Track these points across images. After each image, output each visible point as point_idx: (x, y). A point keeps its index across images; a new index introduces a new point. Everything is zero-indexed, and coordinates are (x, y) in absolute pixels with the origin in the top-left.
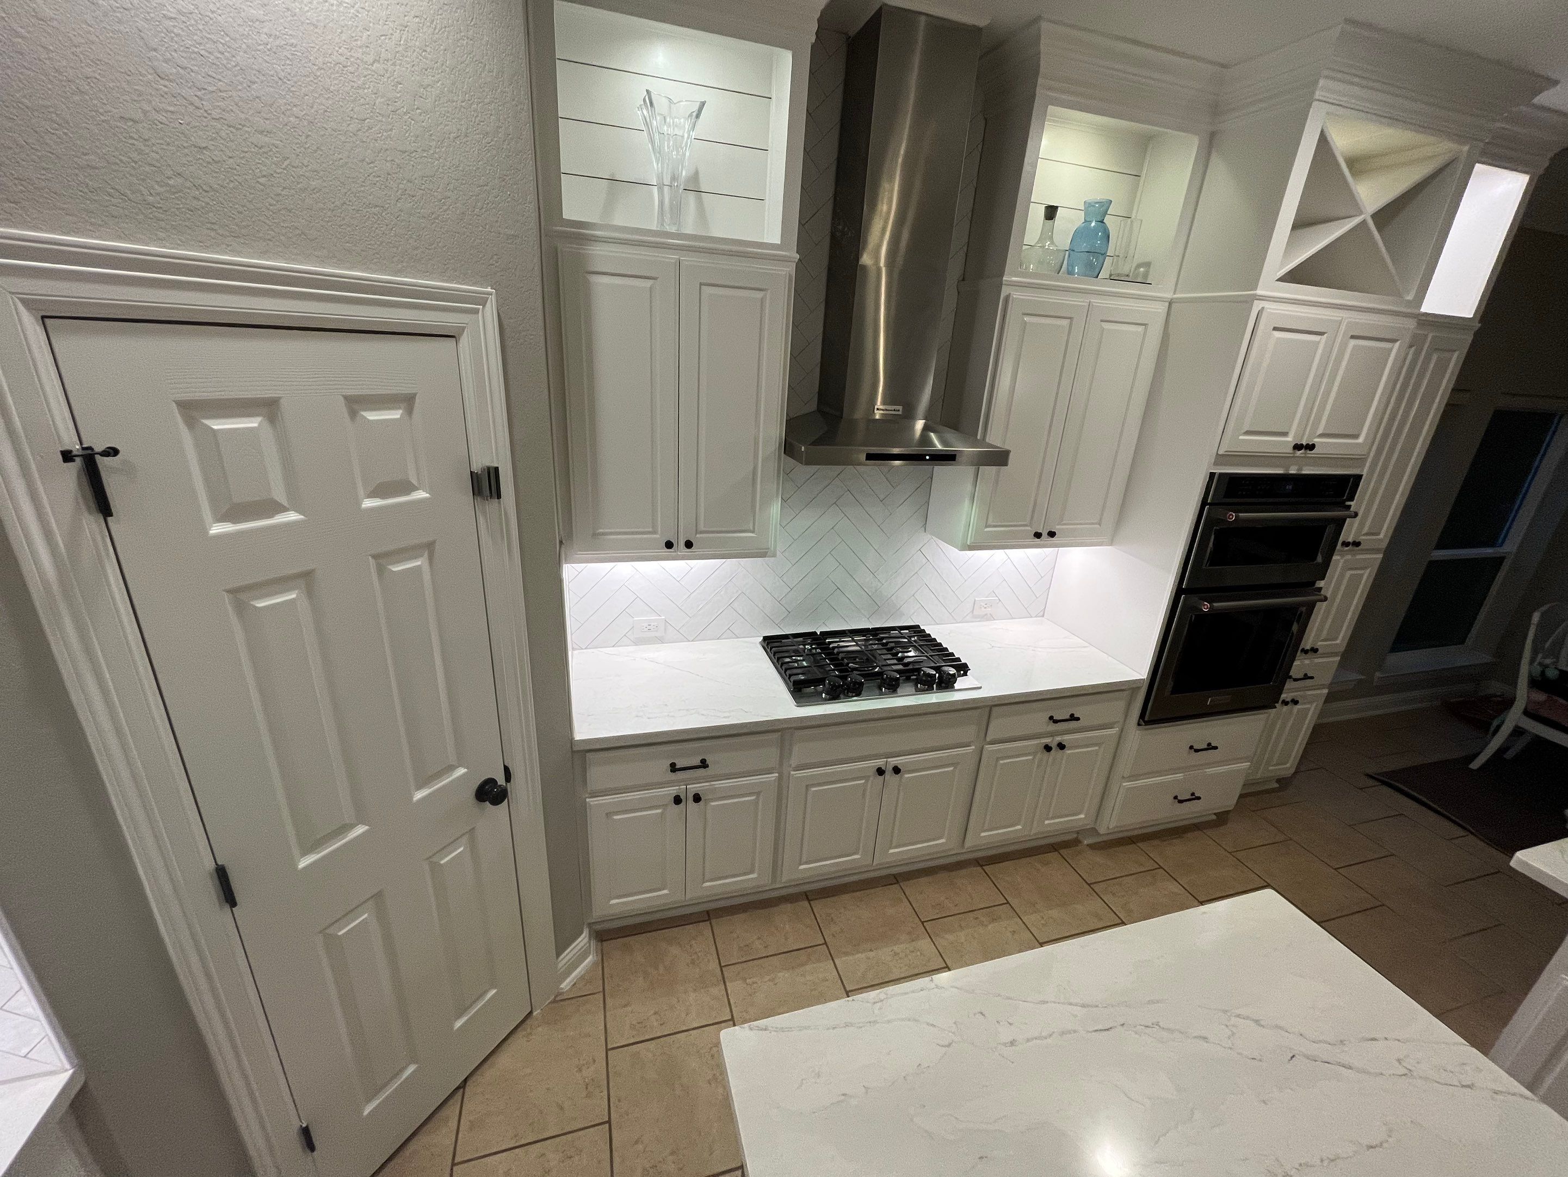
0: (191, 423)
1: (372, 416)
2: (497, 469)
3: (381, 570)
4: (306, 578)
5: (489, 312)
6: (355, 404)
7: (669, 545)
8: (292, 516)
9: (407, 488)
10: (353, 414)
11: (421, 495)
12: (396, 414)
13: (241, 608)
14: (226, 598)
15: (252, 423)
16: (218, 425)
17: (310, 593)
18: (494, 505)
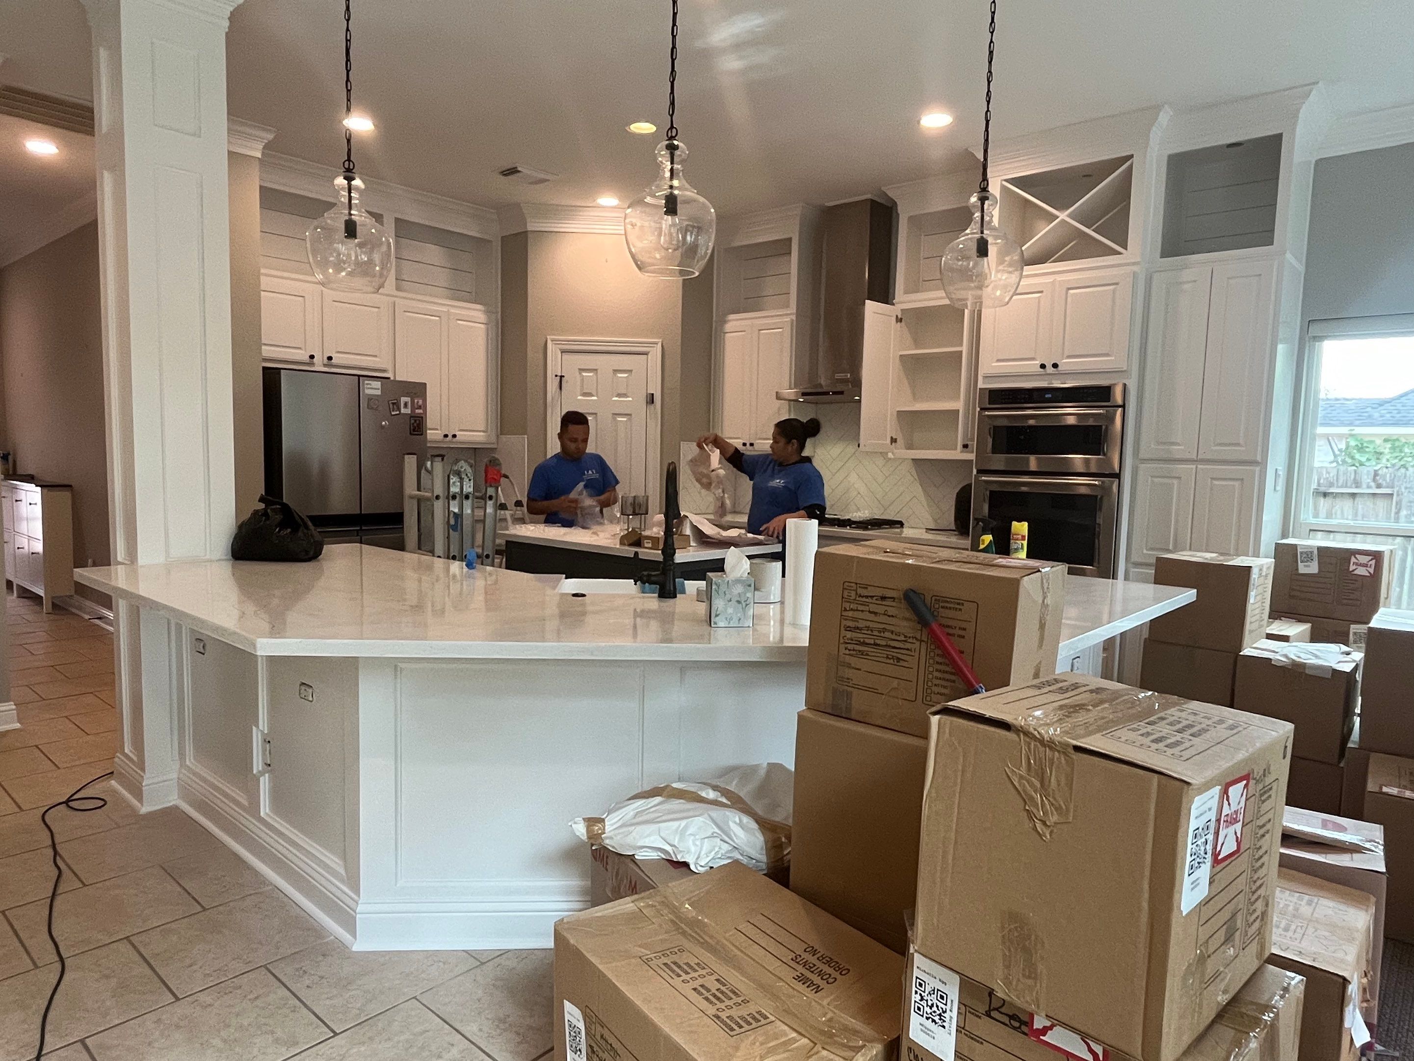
0: (580, 374)
1: (620, 375)
2: (653, 394)
3: (615, 419)
5: (659, 347)
6: (616, 371)
8: (595, 398)
9: (628, 397)
10: (615, 374)
11: (630, 399)
12: (626, 375)
15: (591, 374)
16: (584, 374)
18: (652, 407)
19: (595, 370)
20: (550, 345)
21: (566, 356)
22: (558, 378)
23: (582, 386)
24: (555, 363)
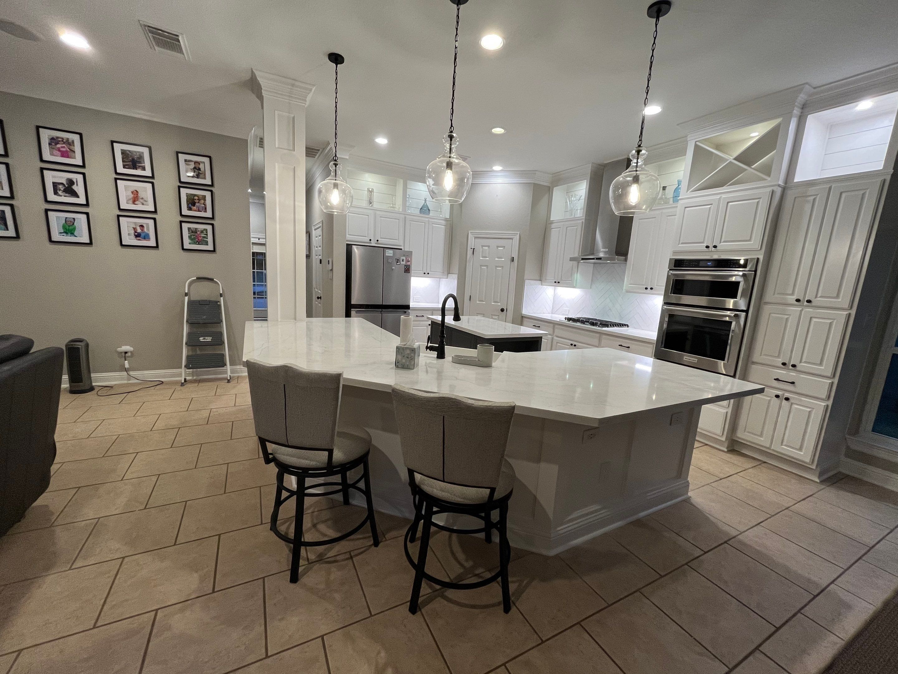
0: (482, 248)
1: (499, 248)
2: (514, 257)
3: (496, 268)
4: (487, 266)
5: (518, 236)
6: (498, 247)
7: (555, 282)
8: (488, 259)
10: (497, 248)
11: (503, 259)
12: (502, 249)
13: (481, 267)
14: (479, 266)
15: (487, 248)
16: (484, 248)
17: (487, 268)
18: (512, 263)
19: (489, 246)
20: (470, 234)
21: (477, 240)
22: (472, 249)
23: (482, 254)
24: (472, 242)
